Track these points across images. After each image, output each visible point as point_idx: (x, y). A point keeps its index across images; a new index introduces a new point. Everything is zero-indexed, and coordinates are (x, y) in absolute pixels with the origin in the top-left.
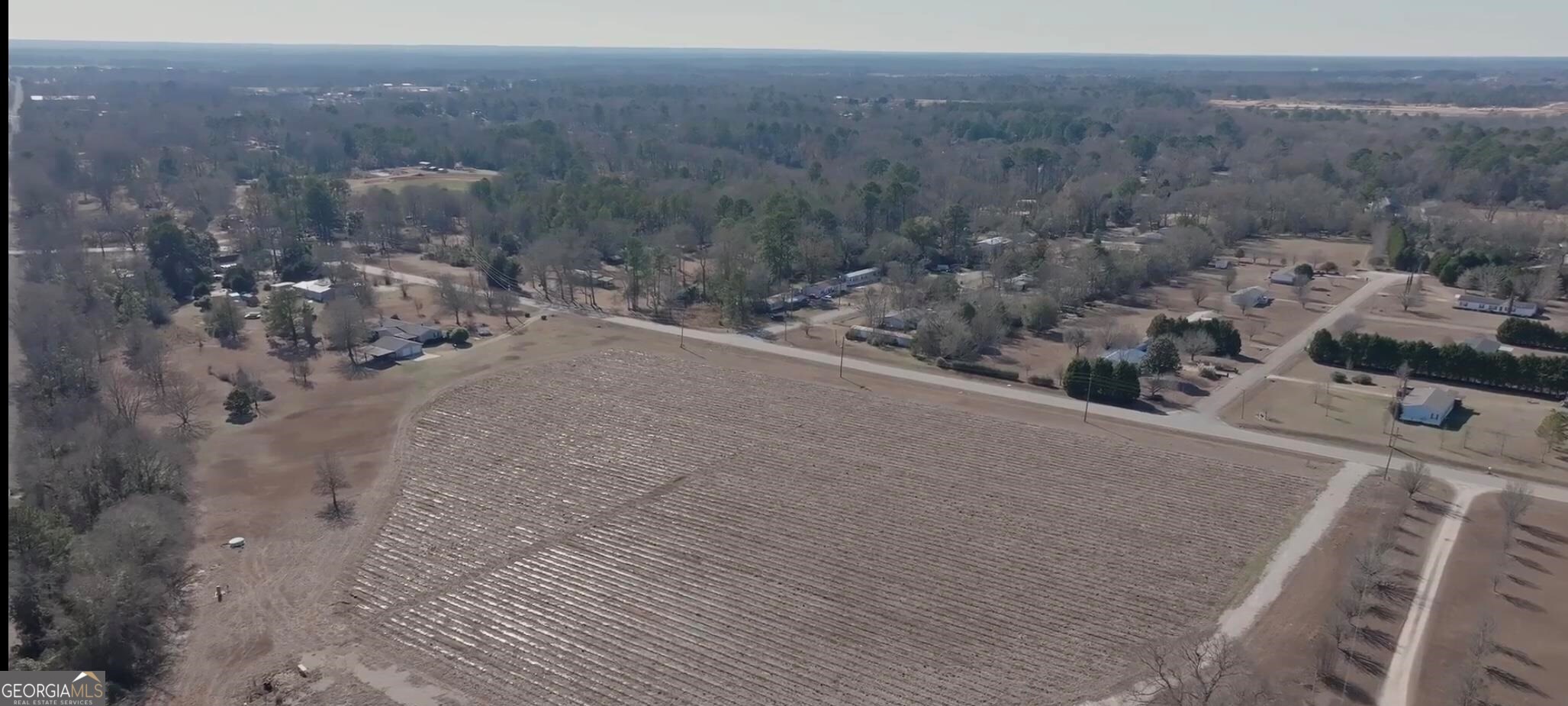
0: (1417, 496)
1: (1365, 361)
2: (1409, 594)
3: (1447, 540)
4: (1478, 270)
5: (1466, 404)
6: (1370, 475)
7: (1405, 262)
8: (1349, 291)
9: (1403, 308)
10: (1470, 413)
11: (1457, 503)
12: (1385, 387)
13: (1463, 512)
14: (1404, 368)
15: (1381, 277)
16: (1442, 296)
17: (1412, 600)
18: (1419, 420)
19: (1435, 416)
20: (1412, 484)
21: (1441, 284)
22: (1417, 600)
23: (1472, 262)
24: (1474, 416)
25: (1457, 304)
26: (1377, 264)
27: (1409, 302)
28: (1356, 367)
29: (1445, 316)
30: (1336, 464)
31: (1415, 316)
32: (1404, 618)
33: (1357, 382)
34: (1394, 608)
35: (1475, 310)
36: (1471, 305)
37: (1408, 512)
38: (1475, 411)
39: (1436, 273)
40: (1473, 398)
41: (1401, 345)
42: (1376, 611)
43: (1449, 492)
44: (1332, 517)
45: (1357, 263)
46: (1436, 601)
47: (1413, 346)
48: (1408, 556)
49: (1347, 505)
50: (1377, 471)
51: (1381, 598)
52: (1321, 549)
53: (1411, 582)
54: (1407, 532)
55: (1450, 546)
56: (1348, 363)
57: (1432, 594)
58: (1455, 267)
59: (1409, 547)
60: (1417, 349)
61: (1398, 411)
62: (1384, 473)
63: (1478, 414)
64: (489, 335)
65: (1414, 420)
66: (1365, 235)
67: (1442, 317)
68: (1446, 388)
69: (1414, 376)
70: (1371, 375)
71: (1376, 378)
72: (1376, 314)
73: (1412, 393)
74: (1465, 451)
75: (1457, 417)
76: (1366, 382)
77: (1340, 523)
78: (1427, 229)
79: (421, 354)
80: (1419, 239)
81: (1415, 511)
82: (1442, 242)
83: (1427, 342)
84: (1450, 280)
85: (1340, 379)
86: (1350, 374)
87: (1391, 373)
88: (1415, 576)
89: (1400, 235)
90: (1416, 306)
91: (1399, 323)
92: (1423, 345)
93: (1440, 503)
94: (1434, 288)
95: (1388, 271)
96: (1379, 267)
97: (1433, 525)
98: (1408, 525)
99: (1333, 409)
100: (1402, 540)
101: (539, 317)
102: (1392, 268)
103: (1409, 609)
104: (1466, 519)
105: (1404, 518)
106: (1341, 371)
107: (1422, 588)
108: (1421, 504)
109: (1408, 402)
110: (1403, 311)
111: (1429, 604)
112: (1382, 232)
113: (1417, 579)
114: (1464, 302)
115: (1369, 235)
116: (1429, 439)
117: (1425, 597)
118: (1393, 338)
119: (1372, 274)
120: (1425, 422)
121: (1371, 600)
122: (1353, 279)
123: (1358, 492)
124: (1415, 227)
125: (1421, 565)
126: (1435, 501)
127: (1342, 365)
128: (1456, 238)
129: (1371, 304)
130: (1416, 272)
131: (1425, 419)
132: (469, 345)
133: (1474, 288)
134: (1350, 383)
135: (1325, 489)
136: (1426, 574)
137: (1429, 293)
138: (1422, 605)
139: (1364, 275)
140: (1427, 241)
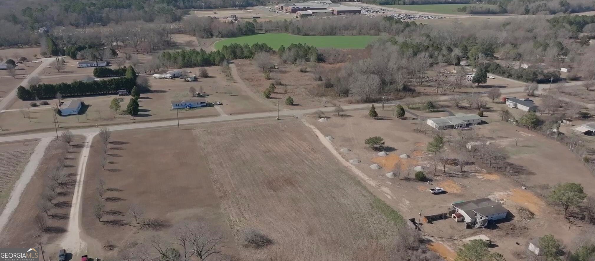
0: (71, 143)
1: (44, 95)
2: (73, 183)
3: (85, 157)
4: (82, 51)
5: (86, 103)
6: (52, 141)
7: (55, 53)
8: (34, 68)
9: (58, 71)
10: (88, 106)
11: (87, 141)
12: (53, 104)
13: (90, 144)
14: (59, 95)
15: (48, 60)
16: (73, 64)
17: (75, 184)
18: (69, 114)
19: (74, 111)
20: (68, 139)
21: (72, 59)
22: (77, 184)
23: (80, 49)
24: (90, 107)
25: (78, 66)
26: (44, 55)
27: (59, 68)
28: (40, 99)
29: (75, 71)
30: (37, 141)
31: (63, 73)
32: (73, 193)
33: (42, 105)
34: (69, 190)
35: (86, 67)
36: (84, 65)
37: (70, 151)
38: (90, 105)
39: (69, 55)
40: (87, 100)
41: (55, 86)
42: (60, 194)
43: (84, 138)
44: (38, 163)
45: (36, 56)
46: (84, 181)
47: (60, 85)
48: (72, 168)
49: (44, 156)
50: (55, 138)
51: (63, 188)
52: (35, 178)
53: (73, 178)
54: (69, 159)
55: (87, 158)
56: (37, 98)
57: (82, 179)
58: (75, 51)
59: (71, 164)
60: (62, 86)
61: (59, 112)
62: (57, 139)
63: (91, 106)
65: (67, 114)
66: (37, 44)
67: (74, 72)
68: (76, 99)
69: (64, 97)
70: (47, 101)
71: (49, 101)
72: (47, 75)
73: (64, 104)
74: (88, 121)
75: (83, 109)
76: (46, 104)
77: (41, 164)
78: (61, 38)
80: (60, 42)
81: (72, 150)
82: (69, 43)
83: (65, 83)
84: (74, 57)
85: (34, 105)
86: (38, 102)
87: (54, 98)
88: (75, 175)
89: (51, 41)
90: (63, 69)
91: (57, 77)
92: (63, 84)
93: (81, 143)
94: (70, 61)
95: (50, 57)
96: (46, 56)
97: (79, 153)
98: (70, 156)
99: (33, 118)
100: (68, 163)
102: (51, 56)
103: (75, 188)
104: (91, 146)
105: (68, 154)
106: (34, 102)
107: (78, 178)
108: (74, 146)
109: (62, 108)
110: (58, 72)
111: (82, 183)
112: (44, 42)
113: (76, 175)
114: (81, 65)
115: (39, 44)
116: (73, 120)
117: (80, 181)
118: (51, 84)
119: (43, 59)
120: (71, 114)
121: (58, 190)
122: (36, 62)
123: (48, 149)
124: (57, 38)
125: (77, 170)
126: (78, 143)
127: (34, 99)
128: (73, 41)
129: (44, 72)
130: (59, 56)
131: (71, 113)
133: (84, 59)
134: (39, 106)
135: (33, 153)
136: (79, 173)
137: (67, 63)
138: (79, 185)
139: (40, 60)
140: (63, 43)
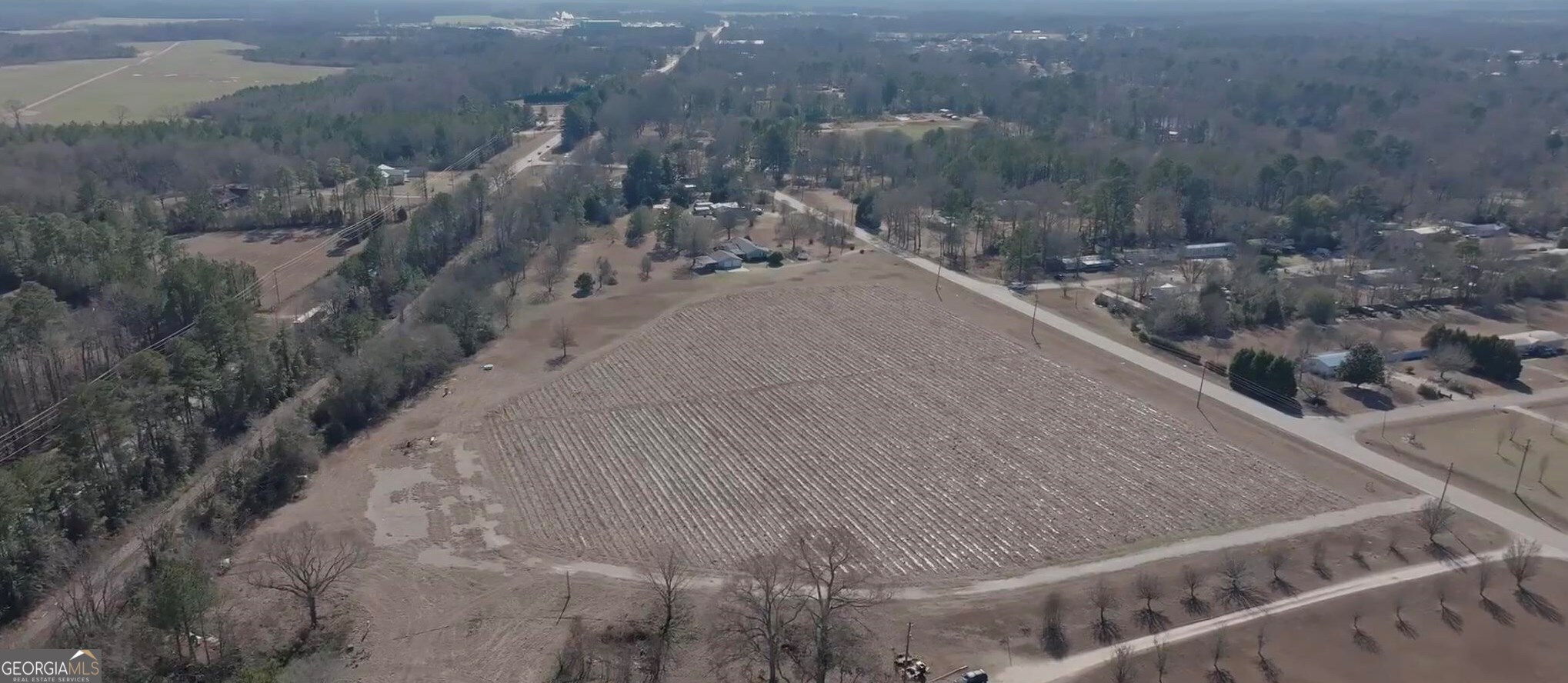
37: (1401, 548)
54: (1362, 562)
64: (805, 260)
79: (739, 267)
81: (1412, 549)
101: (859, 251)
107: (1280, 603)
132: (782, 265)
